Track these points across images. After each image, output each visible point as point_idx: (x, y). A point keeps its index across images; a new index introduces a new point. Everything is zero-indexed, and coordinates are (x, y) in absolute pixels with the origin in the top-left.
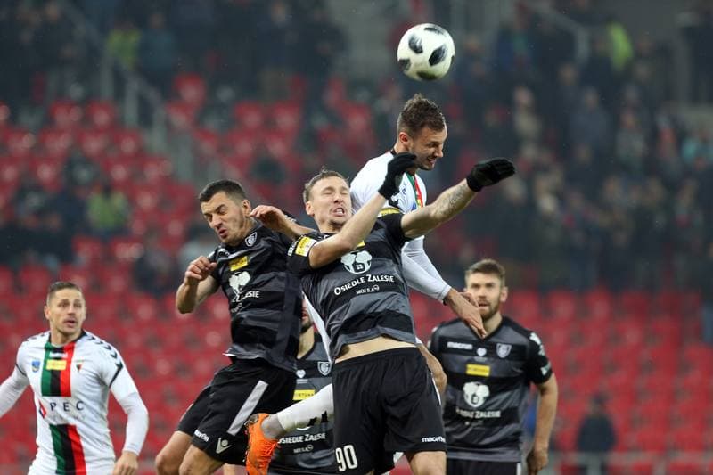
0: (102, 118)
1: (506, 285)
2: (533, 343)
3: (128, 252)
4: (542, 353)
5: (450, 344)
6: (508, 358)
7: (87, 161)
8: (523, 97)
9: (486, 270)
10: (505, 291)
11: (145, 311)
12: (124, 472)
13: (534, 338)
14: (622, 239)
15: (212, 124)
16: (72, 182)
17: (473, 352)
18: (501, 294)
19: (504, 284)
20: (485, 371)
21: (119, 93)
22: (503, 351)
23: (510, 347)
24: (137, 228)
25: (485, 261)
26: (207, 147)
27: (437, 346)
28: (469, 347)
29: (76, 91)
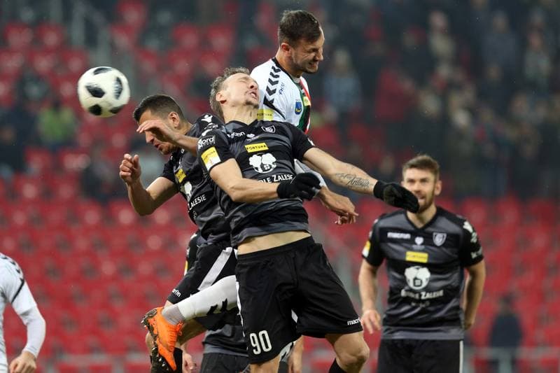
0: (51, 39)
1: (440, 179)
2: (466, 231)
3: (75, 163)
4: (474, 240)
5: (390, 235)
6: (444, 245)
7: (38, 78)
8: (438, 20)
9: (422, 165)
10: (439, 185)
11: (92, 217)
12: (25, 369)
13: (468, 226)
14: (529, 151)
15: (153, 44)
16: (24, 97)
17: (412, 241)
18: (434, 187)
19: (438, 178)
20: (423, 257)
21: (67, 17)
22: (439, 240)
23: (445, 235)
24: (84, 140)
25: (420, 158)
26: (148, 66)
27: (378, 236)
28: (407, 236)
29: (27, 15)
